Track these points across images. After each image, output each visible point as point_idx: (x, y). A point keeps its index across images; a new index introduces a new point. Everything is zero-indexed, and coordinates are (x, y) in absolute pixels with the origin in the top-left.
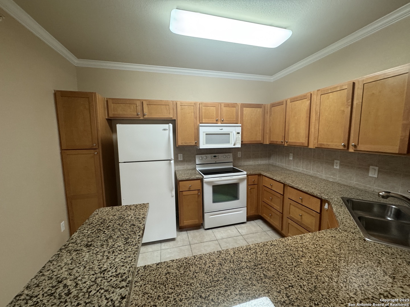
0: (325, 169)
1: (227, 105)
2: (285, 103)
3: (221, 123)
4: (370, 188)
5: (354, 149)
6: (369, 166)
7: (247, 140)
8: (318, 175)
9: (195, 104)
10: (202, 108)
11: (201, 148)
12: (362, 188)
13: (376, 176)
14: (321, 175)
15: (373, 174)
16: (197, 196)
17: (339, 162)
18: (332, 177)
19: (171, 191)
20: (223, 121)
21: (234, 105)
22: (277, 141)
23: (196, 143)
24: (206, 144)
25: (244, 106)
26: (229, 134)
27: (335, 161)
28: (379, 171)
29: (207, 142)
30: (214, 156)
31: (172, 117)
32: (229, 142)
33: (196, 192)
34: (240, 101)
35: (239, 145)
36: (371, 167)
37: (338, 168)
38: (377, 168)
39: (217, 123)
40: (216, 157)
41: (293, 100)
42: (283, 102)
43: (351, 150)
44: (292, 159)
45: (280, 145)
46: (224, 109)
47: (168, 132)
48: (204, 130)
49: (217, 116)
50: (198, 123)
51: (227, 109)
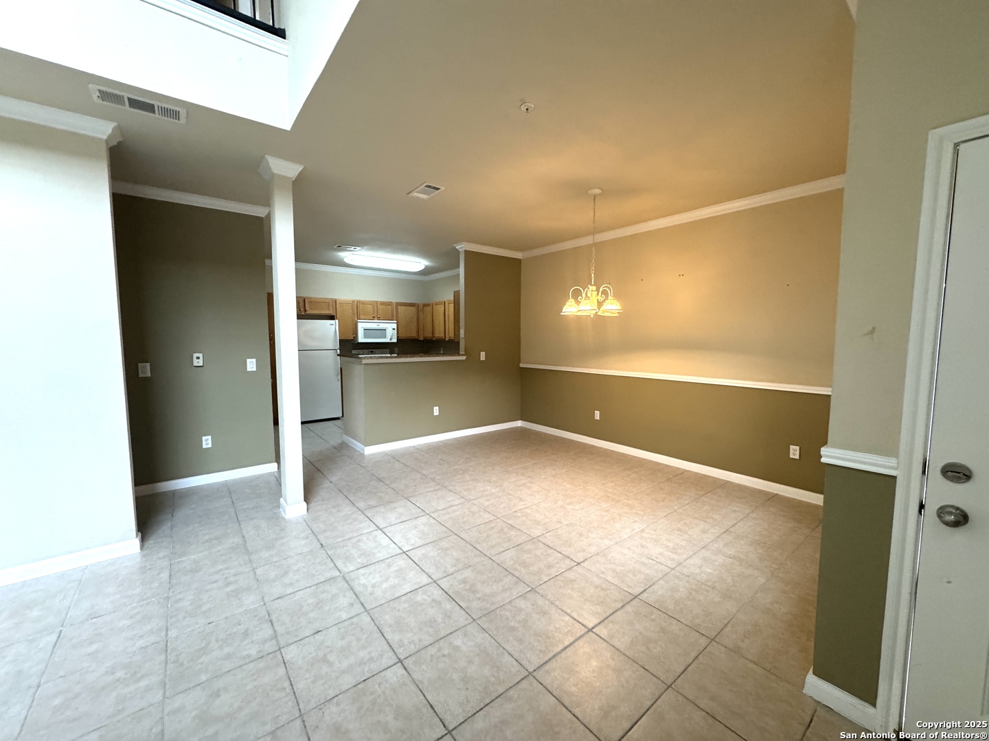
1: (383, 303)
2: (431, 305)
3: (377, 320)
7: (403, 336)
9: (353, 301)
10: (359, 305)
11: (359, 341)
21: (389, 304)
23: (354, 337)
25: (398, 304)
26: (386, 330)
29: (365, 337)
30: (372, 351)
31: (331, 313)
32: (385, 337)
34: (394, 300)
35: (395, 340)
39: (374, 320)
46: (380, 307)
47: (334, 326)
48: (362, 326)
49: (373, 314)
50: (356, 319)
51: (383, 306)
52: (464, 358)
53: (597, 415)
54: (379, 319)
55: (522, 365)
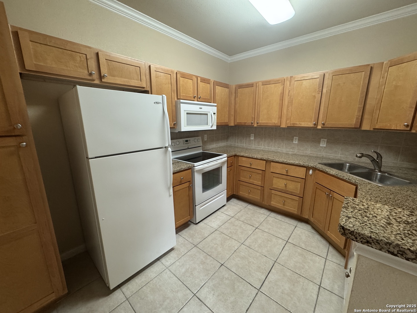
0: (285, 144)
1: (203, 80)
2: (254, 85)
3: (198, 101)
4: (320, 154)
5: (323, 126)
6: (320, 139)
8: (279, 151)
9: (173, 72)
10: (179, 79)
11: (182, 131)
12: (315, 155)
13: (325, 146)
14: (282, 150)
15: (323, 144)
16: (188, 189)
17: (297, 138)
18: (291, 150)
20: (199, 98)
21: (208, 82)
22: (246, 123)
23: (174, 125)
24: (187, 125)
25: (216, 83)
26: (207, 114)
27: (295, 137)
28: (327, 142)
30: (187, 141)
31: (145, 86)
32: (207, 123)
33: (187, 184)
35: (215, 128)
36: (322, 140)
37: (297, 142)
38: (326, 140)
39: (194, 101)
40: (188, 141)
41: (265, 83)
42: (253, 84)
43: (319, 127)
44: (253, 139)
45: (248, 126)
46: (200, 84)
47: (161, 105)
49: (194, 92)
50: (176, 99)
51: (204, 84)
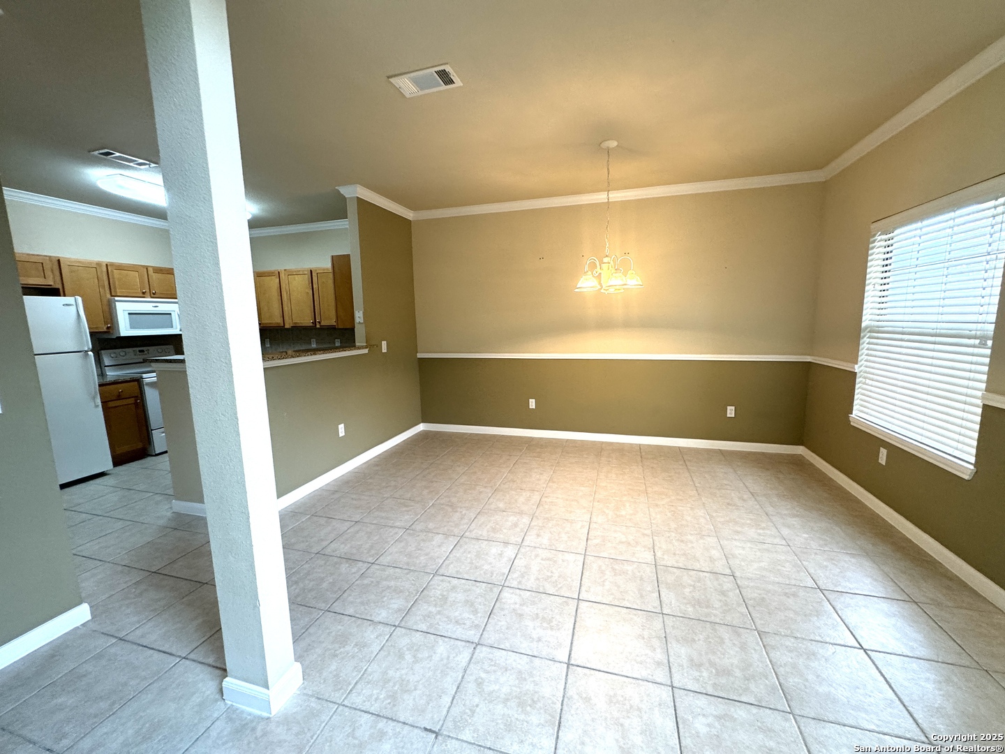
1: (159, 270)
3: (152, 297)
5: (320, 325)
9: (99, 264)
10: (112, 271)
11: (122, 335)
16: (133, 407)
19: (94, 398)
20: (154, 294)
23: (108, 328)
26: (170, 314)
29: (132, 327)
30: (141, 351)
31: (52, 284)
32: (170, 326)
33: (131, 400)
39: (145, 297)
40: (144, 352)
46: (154, 276)
47: (74, 308)
48: (123, 309)
49: (142, 287)
50: (109, 296)
51: (159, 276)
52: (366, 351)
53: (532, 404)
54: (153, 295)
55: (419, 355)
